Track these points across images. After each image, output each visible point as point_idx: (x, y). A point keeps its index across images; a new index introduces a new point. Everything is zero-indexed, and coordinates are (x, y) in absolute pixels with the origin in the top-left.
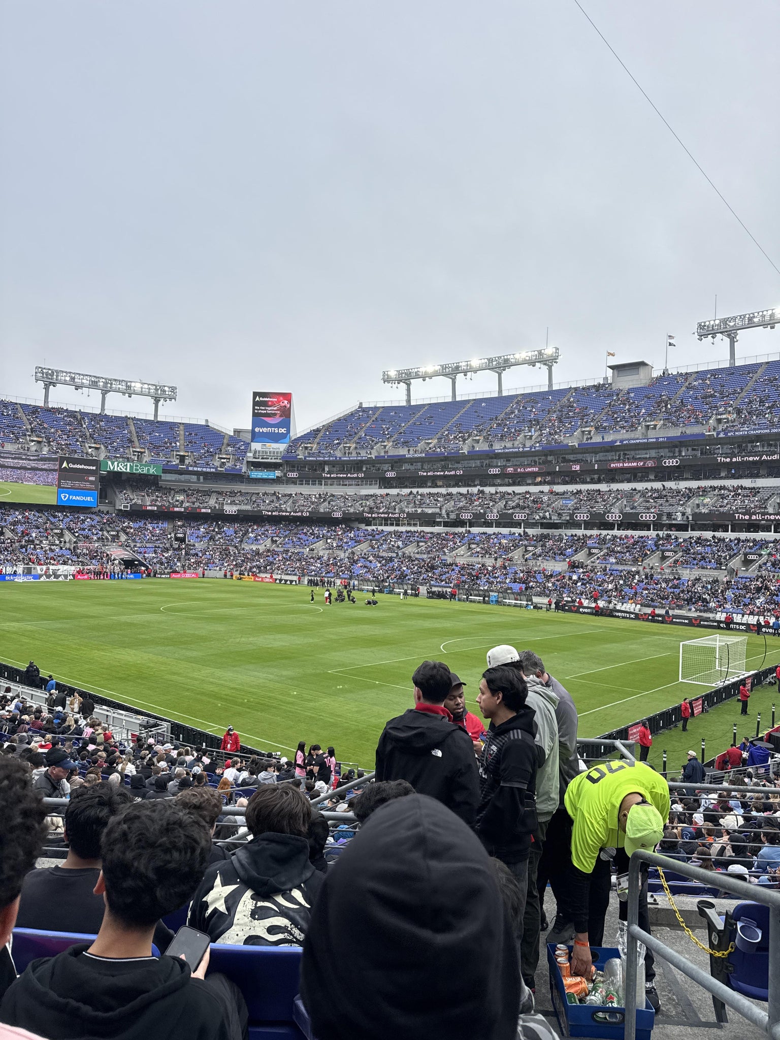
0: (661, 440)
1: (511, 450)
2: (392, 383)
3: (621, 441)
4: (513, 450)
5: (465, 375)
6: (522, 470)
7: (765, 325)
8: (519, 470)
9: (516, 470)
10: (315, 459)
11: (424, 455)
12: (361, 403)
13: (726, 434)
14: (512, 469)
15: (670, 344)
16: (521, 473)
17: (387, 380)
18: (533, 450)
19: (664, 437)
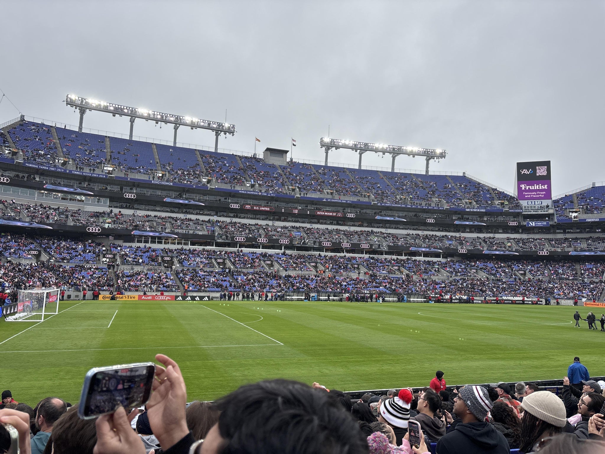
0: (349, 202)
1: (252, 193)
2: (76, 108)
3: (327, 199)
4: (254, 193)
5: (157, 123)
6: (257, 208)
7: (353, 149)
8: (255, 208)
9: (252, 207)
10: (37, 167)
11: (172, 184)
12: (22, 116)
13: (381, 204)
14: (249, 206)
15: (294, 145)
16: (256, 210)
17: (70, 103)
18: (269, 195)
19: (350, 201)
